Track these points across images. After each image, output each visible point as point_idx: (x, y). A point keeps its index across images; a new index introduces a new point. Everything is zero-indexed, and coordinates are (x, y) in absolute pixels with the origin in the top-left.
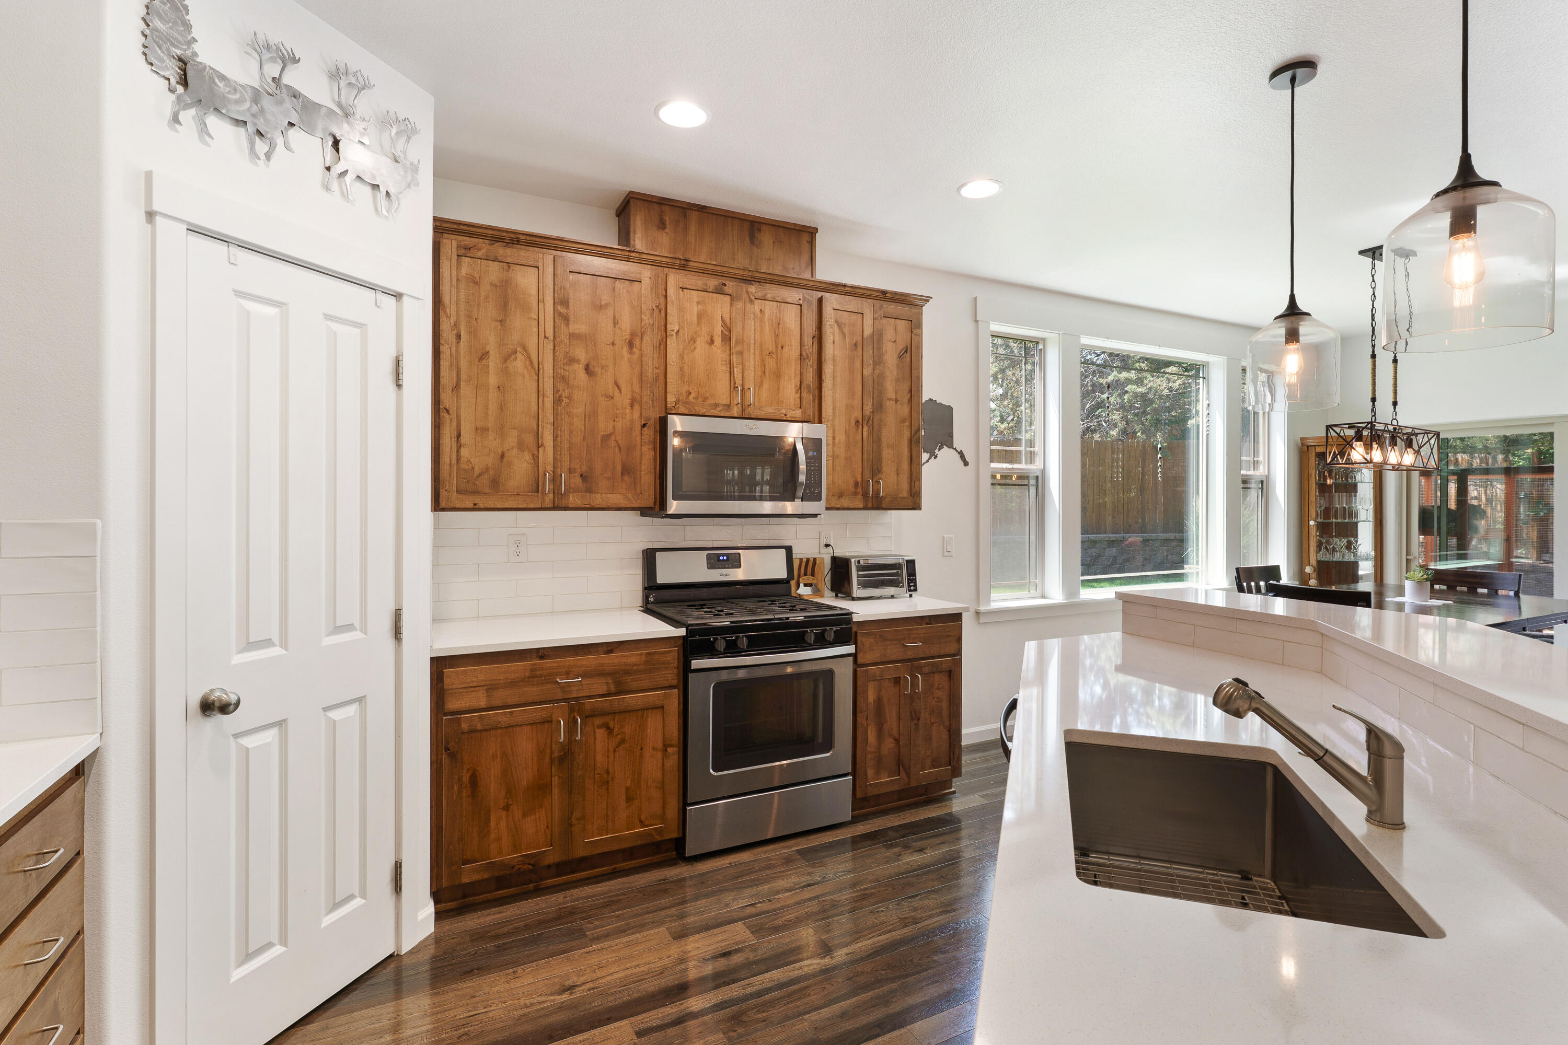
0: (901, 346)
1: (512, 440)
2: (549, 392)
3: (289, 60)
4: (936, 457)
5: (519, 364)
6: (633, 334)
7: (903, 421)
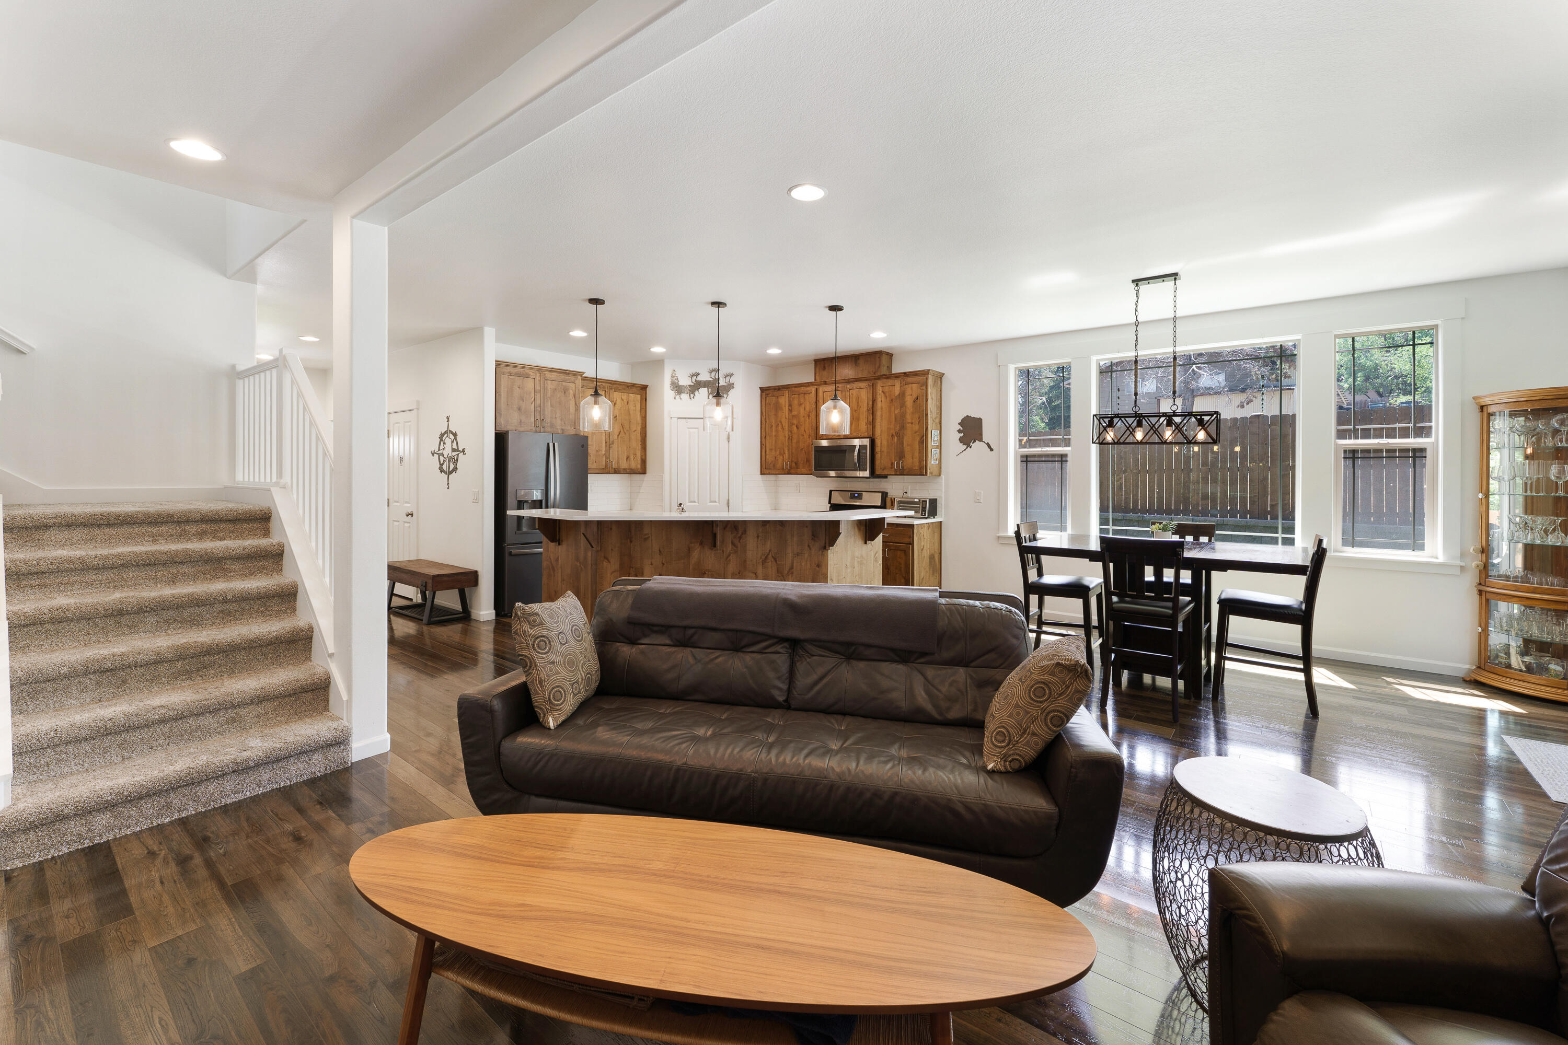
0: (914, 397)
1: (778, 452)
2: (787, 436)
3: (697, 375)
4: (971, 447)
5: (780, 428)
6: (809, 412)
7: (916, 433)
